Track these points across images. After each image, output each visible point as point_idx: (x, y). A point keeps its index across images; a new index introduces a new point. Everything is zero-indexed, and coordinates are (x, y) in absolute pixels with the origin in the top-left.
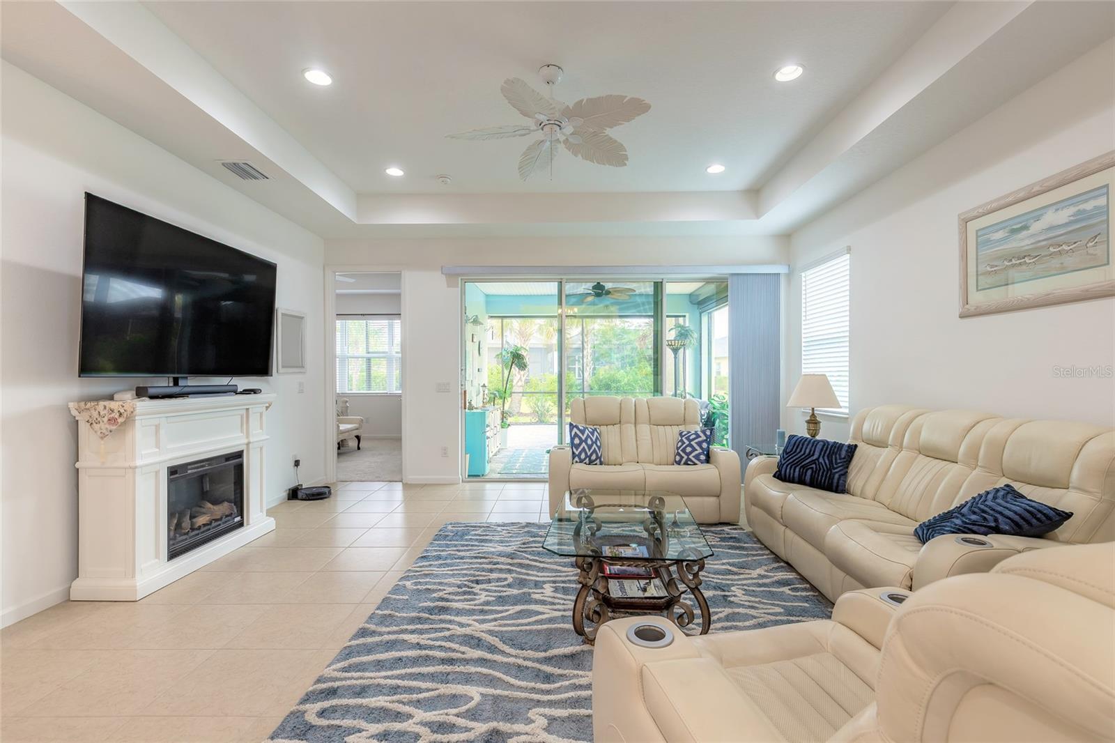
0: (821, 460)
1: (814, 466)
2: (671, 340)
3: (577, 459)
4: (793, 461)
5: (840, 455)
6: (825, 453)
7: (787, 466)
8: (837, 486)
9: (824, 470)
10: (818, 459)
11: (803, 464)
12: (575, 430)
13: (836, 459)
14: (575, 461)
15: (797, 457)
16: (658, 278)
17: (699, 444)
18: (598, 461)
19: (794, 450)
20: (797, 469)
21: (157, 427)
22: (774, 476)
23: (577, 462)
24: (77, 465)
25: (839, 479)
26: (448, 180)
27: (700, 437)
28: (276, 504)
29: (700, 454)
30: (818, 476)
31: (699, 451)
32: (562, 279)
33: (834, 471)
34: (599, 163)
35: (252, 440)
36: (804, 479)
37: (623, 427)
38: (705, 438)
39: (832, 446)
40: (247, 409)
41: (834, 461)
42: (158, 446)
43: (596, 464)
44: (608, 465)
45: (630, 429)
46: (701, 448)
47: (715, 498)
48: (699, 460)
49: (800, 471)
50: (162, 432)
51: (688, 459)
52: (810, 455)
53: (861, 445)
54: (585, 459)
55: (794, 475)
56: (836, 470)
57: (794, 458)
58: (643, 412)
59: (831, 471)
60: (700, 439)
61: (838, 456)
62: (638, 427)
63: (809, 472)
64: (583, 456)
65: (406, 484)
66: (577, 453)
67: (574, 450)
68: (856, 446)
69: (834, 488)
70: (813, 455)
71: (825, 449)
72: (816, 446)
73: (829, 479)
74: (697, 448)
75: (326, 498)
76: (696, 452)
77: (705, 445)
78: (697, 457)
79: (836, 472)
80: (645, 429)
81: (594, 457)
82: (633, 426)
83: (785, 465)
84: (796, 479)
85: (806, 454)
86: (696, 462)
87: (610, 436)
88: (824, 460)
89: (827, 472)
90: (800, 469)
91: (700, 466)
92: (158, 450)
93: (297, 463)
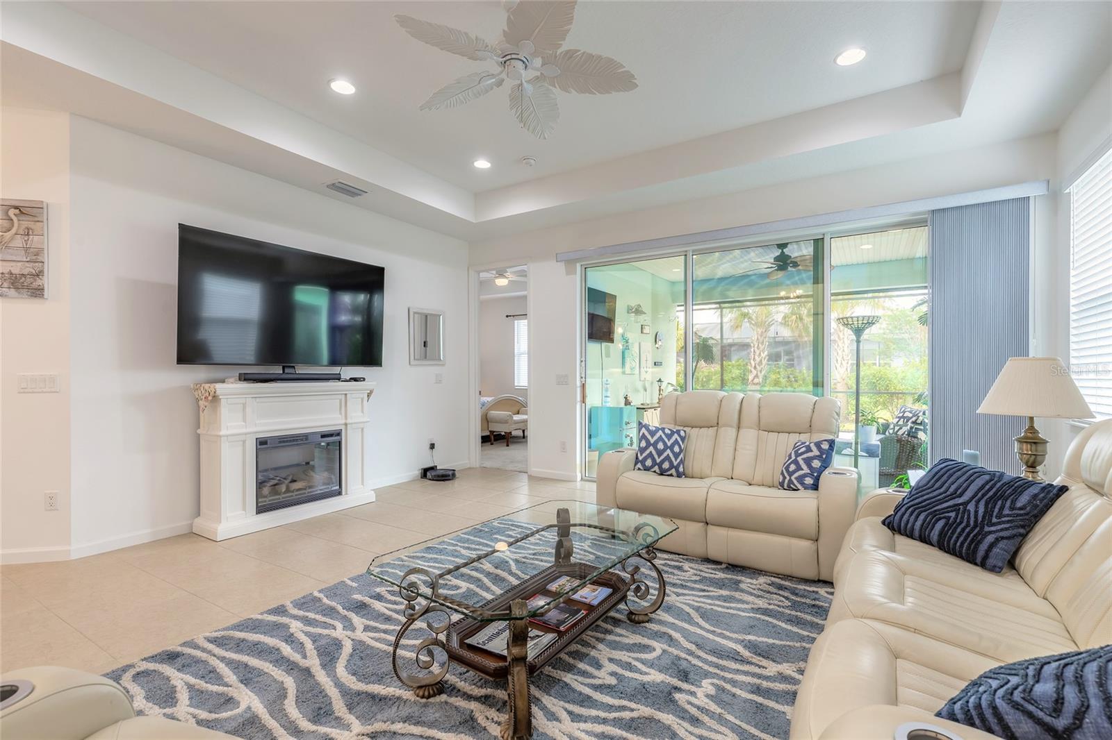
0: (971, 507)
1: (953, 515)
2: (847, 318)
3: (639, 465)
4: (920, 503)
5: (1013, 502)
6: (983, 496)
7: (909, 507)
8: (986, 557)
9: (968, 525)
10: (966, 504)
11: (935, 508)
12: (643, 430)
13: (1002, 508)
14: (637, 467)
15: (931, 495)
16: (816, 232)
17: (808, 461)
18: (673, 471)
19: (930, 484)
20: (922, 517)
21: (244, 405)
22: (884, 523)
23: (639, 469)
24: (199, 431)
25: (992, 546)
26: (532, 161)
27: (812, 451)
28: (407, 481)
29: (805, 476)
30: (953, 533)
31: (806, 470)
32: (686, 251)
33: (987, 529)
34: (602, 93)
35: (349, 421)
36: (929, 536)
37: (722, 430)
38: (818, 453)
39: (1005, 484)
40: (346, 394)
41: (996, 510)
42: (244, 420)
43: (671, 475)
44: (692, 478)
45: (728, 434)
46: (810, 466)
47: (810, 542)
48: (802, 484)
49: (924, 521)
50: (248, 410)
51: (790, 482)
52: (954, 495)
53: (1076, 489)
54: (652, 467)
55: (913, 525)
56: (993, 529)
57: (925, 497)
58: (750, 414)
59: (982, 528)
60: (810, 454)
61: (1008, 504)
62: (741, 431)
63: (940, 524)
64: (649, 463)
65: (531, 476)
66: (640, 458)
67: (639, 455)
68: (1063, 489)
69: (979, 560)
70: (960, 496)
71: (987, 487)
72: (973, 481)
73: (972, 541)
74: (804, 466)
75: (450, 480)
76: (801, 473)
77: (816, 464)
78: (801, 479)
79: (990, 532)
80: (749, 435)
81: (666, 465)
82: (734, 431)
83: (906, 506)
84: (917, 533)
85: (948, 493)
86: (799, 486)
87: (700, 442)
88: (977, 506)
89: (973, 530)
90: (926, 517)
91: (803, 493)
92: (244, 424)
93: (432, 446)
